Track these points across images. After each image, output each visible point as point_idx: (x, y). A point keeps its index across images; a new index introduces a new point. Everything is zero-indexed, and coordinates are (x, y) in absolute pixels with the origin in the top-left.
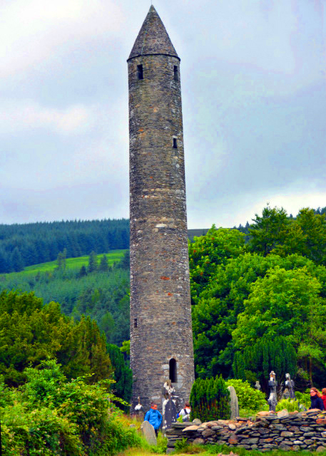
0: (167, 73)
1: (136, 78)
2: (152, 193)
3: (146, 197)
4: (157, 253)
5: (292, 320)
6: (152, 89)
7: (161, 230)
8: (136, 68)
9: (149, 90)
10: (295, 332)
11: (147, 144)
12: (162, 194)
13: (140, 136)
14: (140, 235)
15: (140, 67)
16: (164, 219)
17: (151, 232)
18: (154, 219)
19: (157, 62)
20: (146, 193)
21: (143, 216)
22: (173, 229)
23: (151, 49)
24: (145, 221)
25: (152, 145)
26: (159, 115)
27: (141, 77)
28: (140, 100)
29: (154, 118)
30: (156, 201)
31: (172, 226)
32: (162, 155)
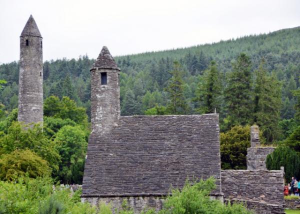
0: (38, 44)
1: (25, 45)
2: (31, 94)
3: (28, 95)
4: (32, 119)
5: (75, 148)
6: (32, 50)
7: (34, 110)
8: (25, 40)
9: (31, 50)
10: (76, 153)
11: (29, 73)
12: (36, 95)
13: (26, 70)
14: (24, 111)
15: (27, 41)
16: (36, 105)
17: (30, 111)
18: (32, 105)
19: (35, 39)
20: (28, 94)
21: (26, 103)
22: (39, 110)
23: (32, 34)
24: (27, 106)
25: (31, 74)
26: (35, 61)
27: (27, 44)
28: (27, 54)
29: (33, 63)
30: (33, 98)
31: (38, 108)
32: (36, 79)
